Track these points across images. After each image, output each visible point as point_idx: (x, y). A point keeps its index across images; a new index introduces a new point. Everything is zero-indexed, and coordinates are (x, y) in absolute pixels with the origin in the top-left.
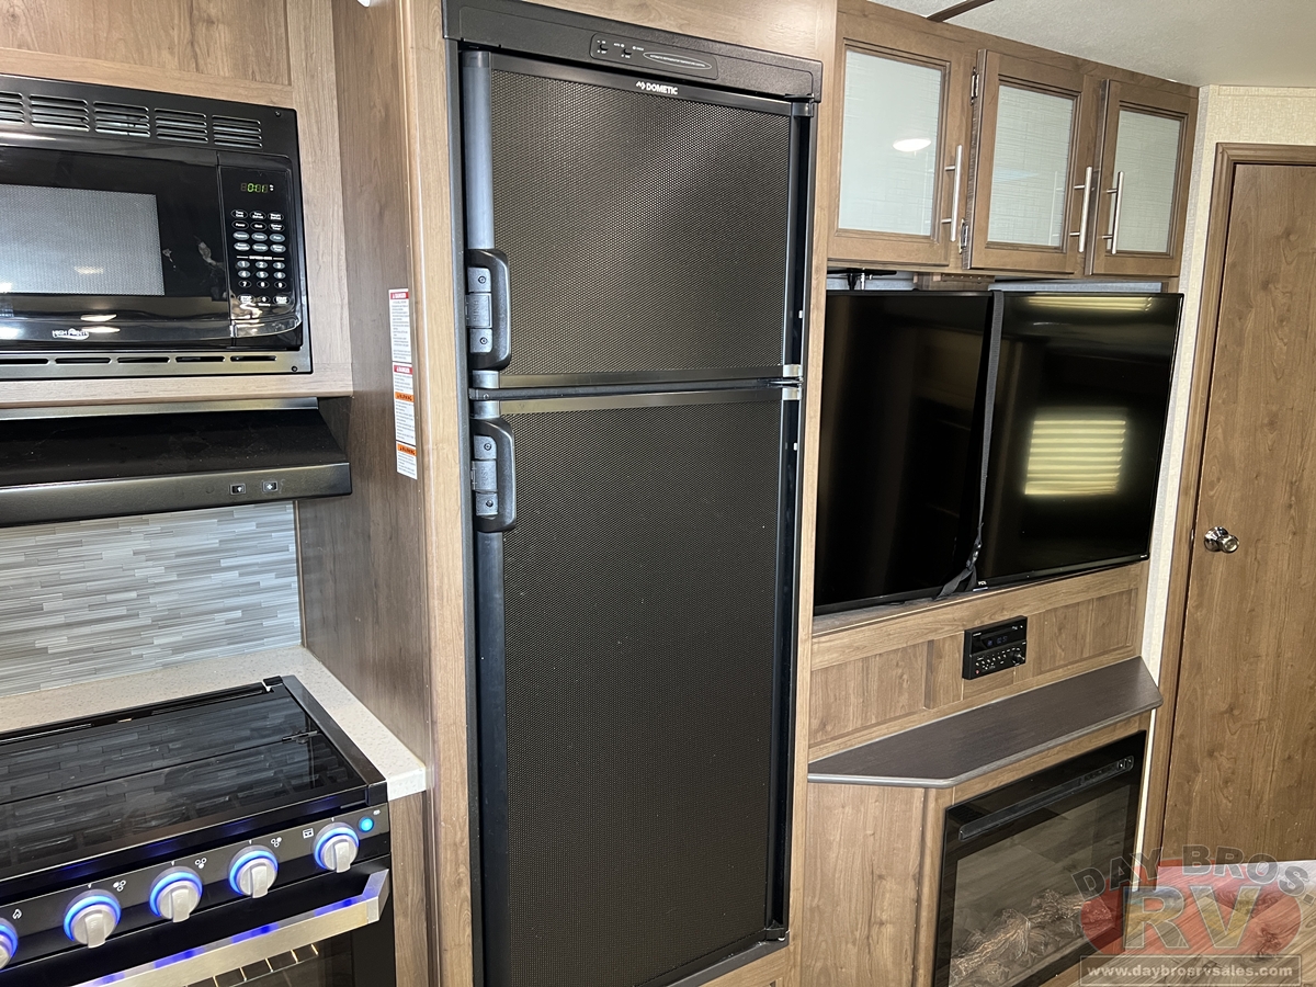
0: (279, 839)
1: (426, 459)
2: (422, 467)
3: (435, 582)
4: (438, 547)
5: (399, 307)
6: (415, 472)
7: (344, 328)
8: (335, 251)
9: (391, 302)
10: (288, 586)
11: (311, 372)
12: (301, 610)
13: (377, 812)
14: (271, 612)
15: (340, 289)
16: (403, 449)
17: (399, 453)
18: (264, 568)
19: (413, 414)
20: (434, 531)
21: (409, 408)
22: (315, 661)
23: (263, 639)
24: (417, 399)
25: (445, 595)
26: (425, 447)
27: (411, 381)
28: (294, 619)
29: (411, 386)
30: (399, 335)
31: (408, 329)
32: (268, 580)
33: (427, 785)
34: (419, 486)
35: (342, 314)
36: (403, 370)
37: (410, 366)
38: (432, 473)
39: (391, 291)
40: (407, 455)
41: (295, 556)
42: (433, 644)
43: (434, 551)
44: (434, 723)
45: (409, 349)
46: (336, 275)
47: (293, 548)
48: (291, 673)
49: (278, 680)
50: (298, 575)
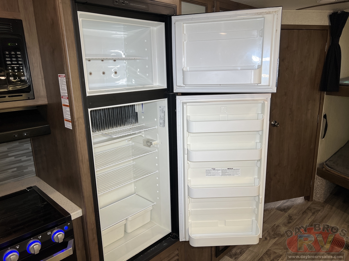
0: (41, 236)
1: (75, 123)
2: (73, 125)
3: (80, 158)
4: (80, 148)
5: (62, 80)
6: (71, 127)
7: (43, 85)
8: (38, 63)
9: (59, 78)
10: (30, 160)
11: (34, 99)
12: (35, 166)
13: (69, 224)
14: (26, 167)
15: (41, 73)
16: (67, 120)
17: (65, 122)
18: (22, 155)
19: (69, 111)
20: (79, 143)
21: (68, 109)
22: (42, 180)
23: (24, 176)
24: (71, 106)
25: (84, 161)
26: (74, 120)
27: (68, 101)
28: (33, 169)
29: (68, 102)
30: (62, 88)
31: (66, 86)
32: (24, 158)
33: (83, 214)
34: (73, 131)
35: (42, 81)
36: (65, 98)
37: (67, 97)
38: (77, 127)
39: (59, 75)
40: (68, 122)
41: (31, 150)
42: (81, 175)
43: (79, 149)
44: (83, 197)
45: (67, 92)
46: (39, 69)
47: (30, 148)
48: (34, 185)
49: (31, 188)
50: (33, 156)
